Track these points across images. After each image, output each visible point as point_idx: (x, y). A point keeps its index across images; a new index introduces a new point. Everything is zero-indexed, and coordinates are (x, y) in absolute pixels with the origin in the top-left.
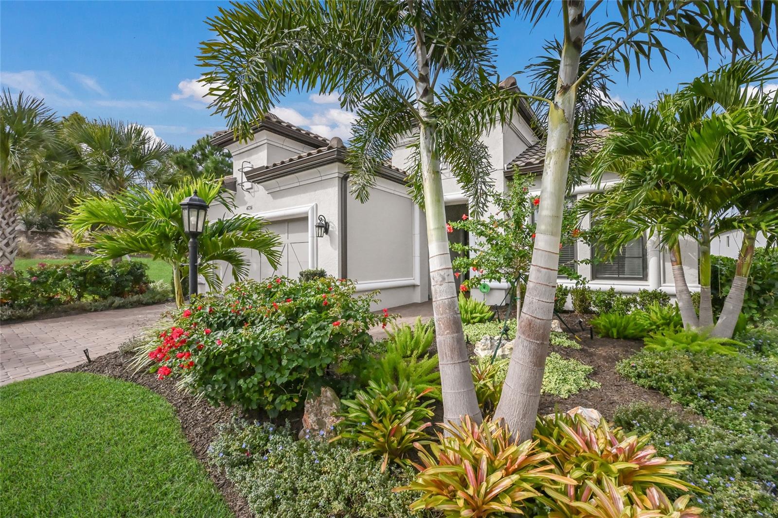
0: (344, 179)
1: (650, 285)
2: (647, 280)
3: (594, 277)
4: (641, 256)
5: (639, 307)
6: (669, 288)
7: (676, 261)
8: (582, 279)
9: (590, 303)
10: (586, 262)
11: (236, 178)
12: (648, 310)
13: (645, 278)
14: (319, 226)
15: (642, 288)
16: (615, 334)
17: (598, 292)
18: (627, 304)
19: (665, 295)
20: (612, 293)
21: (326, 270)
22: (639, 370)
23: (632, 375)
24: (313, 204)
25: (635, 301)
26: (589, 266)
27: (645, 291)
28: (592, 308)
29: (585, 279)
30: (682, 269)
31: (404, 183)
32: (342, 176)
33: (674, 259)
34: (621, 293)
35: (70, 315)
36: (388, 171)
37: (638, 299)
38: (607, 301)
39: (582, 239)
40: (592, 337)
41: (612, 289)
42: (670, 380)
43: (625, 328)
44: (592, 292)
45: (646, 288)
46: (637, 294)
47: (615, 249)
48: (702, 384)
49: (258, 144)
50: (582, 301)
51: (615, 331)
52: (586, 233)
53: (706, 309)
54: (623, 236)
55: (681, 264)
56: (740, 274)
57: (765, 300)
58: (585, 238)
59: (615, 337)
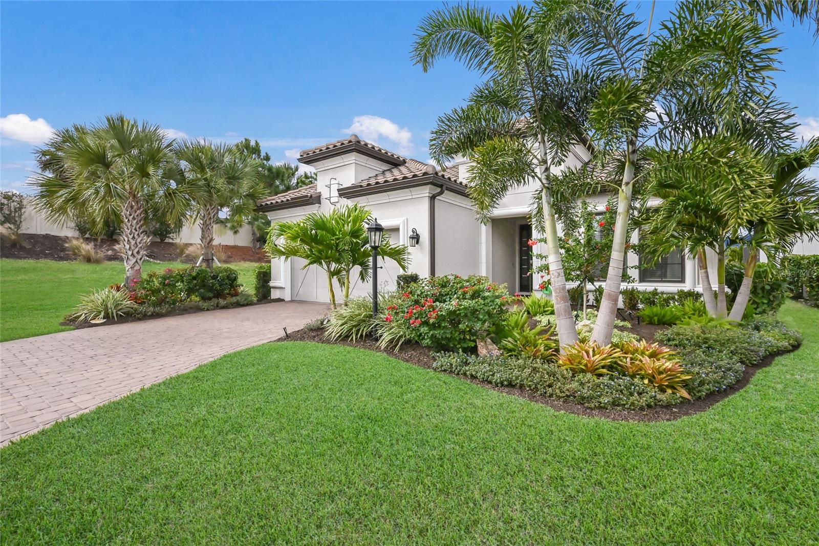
0: (433, 198)
1: (687, 286)
2: (684, 282)
3: (642, 279)
4: (680, 262)
5: (676, 303)
6: (699, 289)
7: (703, 267)
8: (632, 279)
9: (637, 301)
10: (635, 267)
11: (320, 193)
12: (683, 305)
13: (682, 280)
14: (412, 238)
15: (680, 289)
16: (656, 321)
17: (645, 292)
18: (667, 301)
19: (698, 294)
20: (655, 293)
21: (418, 274)
22: (669, 336)
23: (665, 339)
24: (404, 218)
25: (673, 298)
26: (637, 270)
27: (682, 291)
28: (639, 305)
29: (634, 279)
30: (707, 273)
31: (467, 196)
32: (431, 195)
33: (701, 265)
34: (662, 293)
35: (189, 313)
36: (459, 187)
37: (676, 297)
38: (651, 299)
39: (632, 250)
40: (639, 323)
41: (656, 290)
42: (687, 339)
43: (664, 316)
44: (639, 292)
45: (683, 289)
46: (675, 294)
47: (656, 258)
48: (706, 341)
49: (345, 163)
50: (631, 299)
51: (656, 318)
52: (636, 246)
53: (722, 301)
54: (662, 249)
55: (706, 268)
56: (747, 276)
57: (774, 297)
58: (635, 250)
59: (656, 323)
